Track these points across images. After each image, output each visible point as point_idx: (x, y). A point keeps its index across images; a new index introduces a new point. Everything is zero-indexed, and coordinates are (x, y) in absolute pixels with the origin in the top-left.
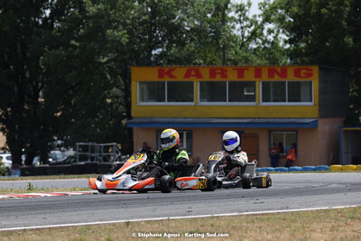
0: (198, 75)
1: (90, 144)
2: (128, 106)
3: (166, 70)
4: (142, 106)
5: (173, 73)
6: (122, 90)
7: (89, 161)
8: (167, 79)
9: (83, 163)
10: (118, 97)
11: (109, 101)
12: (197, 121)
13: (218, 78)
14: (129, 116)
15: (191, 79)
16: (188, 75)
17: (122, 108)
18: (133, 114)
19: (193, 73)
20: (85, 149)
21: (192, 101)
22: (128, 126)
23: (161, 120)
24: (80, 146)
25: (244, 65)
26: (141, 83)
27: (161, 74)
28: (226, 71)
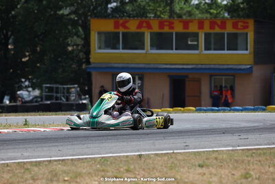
0: (149, 27)
1: (55, 86)
2: (88, 53)
3: (121, 22)
4: (99, 53)
5: (127, 25)
6: (82, 39)
7: (54, 101)
8: (121, 30)
9: (49, 102)
10: (78, 45)
11: (70, 48)
12: (147, 66)
13: (166, 30)
14: (88, 62)
15: (142, 30)
16: (140, 26)
17: (81, 55)
18: (91, 60)
19: (144, 25)
20: (51, 90)
21: (143, 49)
22: (88, 70)
23: (116, 65)
24: (46, 87)
25: (189, 18)
26: (99, 33)
27: (117, 25)
28: (173, 23)
